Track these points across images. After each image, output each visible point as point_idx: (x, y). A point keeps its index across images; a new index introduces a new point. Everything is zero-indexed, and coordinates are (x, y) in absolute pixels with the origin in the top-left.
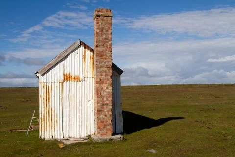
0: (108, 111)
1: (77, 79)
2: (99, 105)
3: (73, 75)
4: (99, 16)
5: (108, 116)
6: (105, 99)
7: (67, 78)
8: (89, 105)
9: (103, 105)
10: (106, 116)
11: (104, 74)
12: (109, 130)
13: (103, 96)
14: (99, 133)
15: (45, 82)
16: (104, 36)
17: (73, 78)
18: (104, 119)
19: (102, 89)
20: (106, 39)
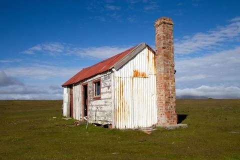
0: (173, 103)
1: (144, 76)
2: (167, 97)
3: (141, 72)
4: (165, 23)
5: (173, 107)
6: (171, 92)
7: (136, 74)
8: (153, 98)
9: (170, 98)
10: (172, 107)
11: (169, 71)
12: (174, 119)
13: (169, 90)
14: (168, 122)
15: (119, 76)
16: (169, 40)
17: (141, 74)
18: (170, 109)
19: (169, 83)
20: (170, 42)
